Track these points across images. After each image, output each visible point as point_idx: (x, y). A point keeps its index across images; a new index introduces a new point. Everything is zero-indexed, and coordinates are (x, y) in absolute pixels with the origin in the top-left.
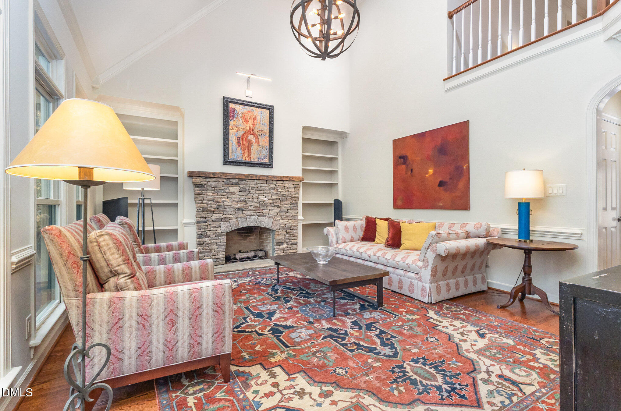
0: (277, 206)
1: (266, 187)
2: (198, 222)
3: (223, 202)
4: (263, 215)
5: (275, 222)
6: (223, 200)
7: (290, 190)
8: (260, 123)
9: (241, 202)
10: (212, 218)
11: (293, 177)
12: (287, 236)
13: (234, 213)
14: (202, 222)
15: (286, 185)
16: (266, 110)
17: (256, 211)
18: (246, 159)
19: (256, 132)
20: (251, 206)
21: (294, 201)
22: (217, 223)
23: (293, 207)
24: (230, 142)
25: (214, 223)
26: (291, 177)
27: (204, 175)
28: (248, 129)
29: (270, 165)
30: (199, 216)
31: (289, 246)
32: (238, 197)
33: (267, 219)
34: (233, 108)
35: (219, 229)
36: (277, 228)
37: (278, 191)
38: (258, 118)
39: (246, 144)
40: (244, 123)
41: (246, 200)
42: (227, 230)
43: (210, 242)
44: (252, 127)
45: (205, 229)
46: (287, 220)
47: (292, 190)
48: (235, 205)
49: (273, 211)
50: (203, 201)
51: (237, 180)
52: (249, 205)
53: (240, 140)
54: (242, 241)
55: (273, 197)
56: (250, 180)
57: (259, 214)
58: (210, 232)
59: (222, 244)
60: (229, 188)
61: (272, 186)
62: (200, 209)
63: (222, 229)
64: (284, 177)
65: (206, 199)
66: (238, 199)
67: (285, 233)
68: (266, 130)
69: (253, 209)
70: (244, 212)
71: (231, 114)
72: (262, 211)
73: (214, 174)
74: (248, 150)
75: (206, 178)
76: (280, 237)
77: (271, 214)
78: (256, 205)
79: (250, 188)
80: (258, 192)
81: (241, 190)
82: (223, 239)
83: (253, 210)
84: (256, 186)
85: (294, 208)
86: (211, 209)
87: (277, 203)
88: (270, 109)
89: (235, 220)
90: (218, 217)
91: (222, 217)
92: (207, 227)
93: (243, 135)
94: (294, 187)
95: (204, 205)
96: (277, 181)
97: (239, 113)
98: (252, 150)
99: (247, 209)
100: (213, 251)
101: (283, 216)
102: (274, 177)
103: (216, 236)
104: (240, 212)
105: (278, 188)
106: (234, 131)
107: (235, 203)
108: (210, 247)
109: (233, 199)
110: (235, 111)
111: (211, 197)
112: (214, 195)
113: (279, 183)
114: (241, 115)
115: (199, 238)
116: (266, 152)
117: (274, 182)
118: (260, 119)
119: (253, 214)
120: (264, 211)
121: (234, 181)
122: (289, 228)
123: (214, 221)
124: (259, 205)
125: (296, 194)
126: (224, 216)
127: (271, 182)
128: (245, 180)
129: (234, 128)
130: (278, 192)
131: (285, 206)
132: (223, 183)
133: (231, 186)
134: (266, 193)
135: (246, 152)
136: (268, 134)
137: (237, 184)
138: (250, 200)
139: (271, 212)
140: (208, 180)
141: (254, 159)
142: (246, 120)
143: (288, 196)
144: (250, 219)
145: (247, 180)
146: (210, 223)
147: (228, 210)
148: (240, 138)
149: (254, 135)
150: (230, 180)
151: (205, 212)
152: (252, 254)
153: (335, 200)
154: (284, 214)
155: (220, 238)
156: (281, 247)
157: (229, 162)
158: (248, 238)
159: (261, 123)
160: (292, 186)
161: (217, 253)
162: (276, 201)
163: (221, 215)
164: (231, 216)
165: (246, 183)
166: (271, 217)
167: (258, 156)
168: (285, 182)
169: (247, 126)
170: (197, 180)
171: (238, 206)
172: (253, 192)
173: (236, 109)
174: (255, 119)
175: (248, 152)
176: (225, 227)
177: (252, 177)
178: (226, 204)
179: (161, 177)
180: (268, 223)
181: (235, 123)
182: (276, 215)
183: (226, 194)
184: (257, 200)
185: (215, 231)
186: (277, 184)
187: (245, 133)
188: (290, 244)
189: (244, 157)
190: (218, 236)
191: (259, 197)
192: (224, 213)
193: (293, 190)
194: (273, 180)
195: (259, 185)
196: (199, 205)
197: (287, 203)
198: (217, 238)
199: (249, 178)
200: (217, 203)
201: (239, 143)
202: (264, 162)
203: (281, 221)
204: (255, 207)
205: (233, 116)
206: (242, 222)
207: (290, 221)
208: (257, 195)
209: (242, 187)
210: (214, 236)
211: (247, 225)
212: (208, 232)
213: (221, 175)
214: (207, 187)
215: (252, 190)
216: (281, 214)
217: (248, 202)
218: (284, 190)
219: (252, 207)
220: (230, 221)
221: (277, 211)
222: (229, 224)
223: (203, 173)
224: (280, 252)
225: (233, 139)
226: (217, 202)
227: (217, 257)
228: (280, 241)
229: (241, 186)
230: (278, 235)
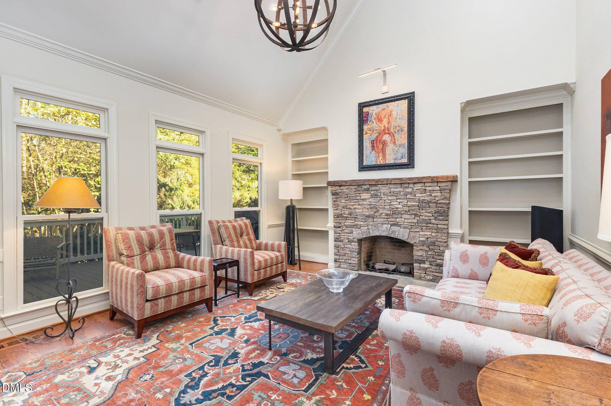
0: (414, 214)
1: (400, 192)
2: (335, 227)
3: (355, 209)
4: (396, 224)
5: (413, 234)
6: (354, 207)
7: (433, 195)
8: (396, 118)
9: (371, 210)
10: (346, 224)
11: (437, 177)
12: (429, 253)
13: (365, 220)
14: (337, 227)
15: (428, 188)
16: (404, 100)
17: (389, 220)
18: (381, 161)
19: (392, 130)
20: (382, 213)
21: (440, 209)
22: (349, 229)
23: (439, 216)
24: (364, 147)
25: (347, 228)
26: (434, 177)
27: (339, 184)
28: (383, 129)
29: (409, 165)
30: (336, 221)
31: (434, 267)
32: (369, 204)
33: (402, 230)
34: (367, 112)
35: (351, 235)
36: (414, 241)
37: (415, 196)
38: (394, 113)
39: (381, 146)
40: (378, 123)
41: (377, 207)
42: (358, 237)
43: (343, 246)
44: (386, 126)
45: (340, 234)
46: (430, 233)
47: (436, 194)
48: (366, 212)
49: (410, 221)
50: (338, 208)
51: (368, 186)
52: (380, 212)
53: (374, 143)
54: (397, 251)
55: (409, 203)
56: (381, 185)
57: (392, 223)
58: (344, 237)
59: (354, 250)
60: (361, 195)
61: (407, 190)
62: (336, 215)
63: (354, 236)
64: (423, 178)
65: (340, 206)
66: (369, 206)
67: (427, 249)
68: (404, 124)
69: (384, 217)
70: (375, 220)
71: (365, 119)
72: (395, 220)
73: (346, 182)
74: (383, 151)
75: (341, 186)
76: (420, 253)
77: (407, 224)
78: (389, 212)
79: (382, 194)
80: (390, 198)
81: (373, 196)
82: (355, 246)
83: (384, 218)
84: (388, 191)
85: (441, 218)
86: (344, 215)
87: (414, 210)
88: (408, 97)
89: (366, 228)
90: (350, 224)
91: (354, 224)
92: (341, 232)
93: (377, 137)
94: (440, 190)
95: (339, 212)
96: (415, 183)
97: (373, 115)
98: (387, 152)
99: (378, 217)
100: (347, 255)
101: (423, 227)
102: (410, 179)
103: (348, 242)
104: (371, 220)
105: (415, 192)
106: (368, 135)
107: (366, 210)
108: (344, 252)
109: (364, 206)
110: (368, 114)
111: (344, 204)
112: (347, 202)
113: (418, 186)
114: (375, 116)
115: (335, 241)
116: (404, 151)
117: (411, 186)
118: (396, 114)
119: (384, 222)
120: (398, 220)
121: (365, 187)
122: (433, 244)
123: (347, 227)
124: (392, 213)
125: (443, 199)
126: (356, 223)
127: (407, 185)
128: (376, 185)
129: (368, 132)
130: (415, 198)
131: (426, 214)
132: (355, 190)
133: (362, 192)
134: (399, 199)
135: (381, 155)
136: (406, 129)
137: (368, 190)
138: (381, 206)
139: (406, 221)
140: (342, 188)
141: (390, 160)
142: (380, 120)
143: (430, 202)
144: (382, 228)
145: (379, 186)
146: (344, 229)
147: (359, 217)
148: (373, 141)
149: (389, 134)
150: (362, 186)
151: (340, 218)
152: (392, 267)
153: (533, 208)
154: (424, 225)
155: (352, 244)
156: (422, 265)
157: (364, 168)
158: (403, 249)
159: (398, 118)
160: (438, 188)
161: (350, 258)
162: (413, 208)
163: (353, 221)
164: (362, 223)
165: (377, 188)
166: (406, 227)
167: (394, 157)
168: (426, 184)
169: (382, 126)
170: (334, 188)
171: (368, 213)
172: (385, 199)
173: (370, 112)
174: (390, 116)
175: (383, 154)
176: (357, 234)
177: (382, 182)
178: (357, 211)
179: (304, 188)
180: (403, 234)
181: (369, 126)
182: (411, 226)
183: (357, 200)
184: (389, 207)
185: (348, 237)
186: (414, 188)
187: (380, 134)
188: (434, 264)
189: (378, 161)
190: (350, 241)
191: (392, 203)
192: (356, 220)
193: (439, 194)
194: (409, 183)
195: (392, 190)
196: (335, 211)
197: (429, 211)
198: (349, 243)
199: (380, 183)
200: (350, 210)
201: (373, 146)
202: (402, 163)
203: (421, 233)
204: (387, 215)
205: (367, 120)
206: (373, 231)
207: (434, 234)
208: (389, 201)
209: (373, 193)
210: (347, 241)
211: (378, 234)
212: (342, 237)
213: (352, 183)
214: (341, 195)
215: (384, 196)
216: (420, 225)
217: (379, 209)
218: (425, 194)
219: (384, 214)
220: (361, 228)
221: (415, 221)
222: (360, 231)
223: (337, 182)
224: (420, 272)
225: (367, 144)
226: (349, 208)
227: (350, 261)
228: (420, 258)
229: (372, 192)
230: (418, 250)
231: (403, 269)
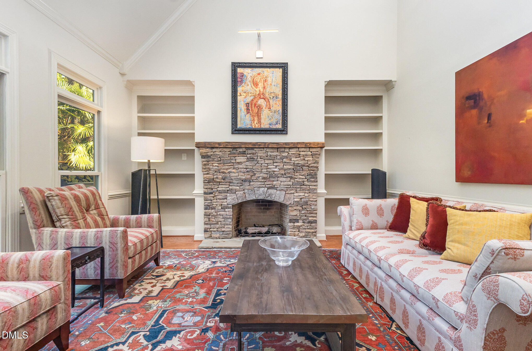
0: (289, 177)
1: (277, 156)
2: (205, 193)
3: (229, 173)
4: (273, 187)
5: (288, 195)
6: (229, 170)
7: (306, 159)
8: (271, 84)
9: (248, 173)
10: (218, 189)
11: (310, 143)
12: (303, 212)
13: (241, 185)
14: (208, 193)
15: (302, 153)
16: (279, 69)
17: (266, 183)
18: (256, 125)
19: (267, 95)
20: (259, 177)
21: (311, 172)
22: (223, 194)
23: (311, 178)
24: (239, 109)
25: (220, 194)
26: (307, 143)
27: (210, 145)
28: (258, 93)
29: (283, 131)
30: (206, 187)
31: (306, 225)
32: (245, 167)
33: (278, 192)
34: (241, 73)
35: (225, 200)
36: (290, 202)
37: (291, 160)
38: (269, 79)
39: (256, 110)
40: (253, 87)
41: (254, 170)
42: (233, 202)
43: (216, 214)
44: (262, 90)
45: (211, 200)
46: (304, 194)
47: (309, 158)
48: (242, 175)
49: (286, 183)
50: (209, 172)
51: (244, 150)
52: (256, 176)
53: (249, 106)
54: (262, 214)
55: (285, 167)
56: (258, 149)
57: (269, 186)
58: (216, 203)
59: (228, 217)
60: (236, 158)
61: (284, 154)
62: (206, 180)
63: (228, 201)
64: (298, 143)
65: (212, 170)
66: (245, 169)
67: (301, 208)
68: (279, 91)
69: (261, 180)
70: (251, 183)
71: (239, 80)
72: (272, 183)
73: (219, 144)
74: (258, 115)
75: (213, 148)
76: (295, 213)
77: (283, 186)
78: (265, 176)
79: (259, 158)
80: (267, 162)
81: (249, 160)
82: (229, 212)
83: (261, 182)
84: (264, 155)
85: (313, 180)
86: (217, 180)
87: (290, 173)
88: (283, 66)
89: (242, 192)
90: (224, 189)
91: (228, 189)
92: (213, 199)
93: (252, 100)
94: (312, 155)
95: (210, 176)
96: (290, 148)
97: (248, 77)
98: (262, 116)
99: (255, 181)
100: (220, 223)
101: (297, 189)
102: (286, 144)
103: (222, 208)
104: (247, 184)
105: (291, 156)
106: (243, 97)
107: (242, 174)
108: (217, 219)
109: (240, 170)
110: (243, 76)
111: (217, 168)
112: (220, 165)
113: (293, 151)
114: (250, 79)
115: (206, 209)
116: (279, 117)
117: (287, 150)
118: (271, 80)
119: (261, 186)
120: (275, 183)
121: (241, 150)
122: (306, 203)
123: (220, 192)
124: (268, 176)
125: (314, 163)
126: (230, 187)
127: (283, 150)
128: (252, 148)
129: (243, 94)
130: (292, 162)
131: (300, 177)
132: (229, 153)
133: (237, 155)
134: (276, 162)
135: (256, 118)
136: (280, 97)
137: (244, 153)
138: (258, 170)
139: (282, 183)
140: (214, 150)
141: (265, 125)
142: (256, 84)
143: (304, 166)
144: (258, 192)
145: (255, 149)
146: (216, 195)
147: (234, 181)
148: (248, 104)
149: (265, 99)
150: (237, 149)
151: (212, 183)
152: (265, 230)
153: (373, 170)
154: (299, 186)
155: (226, 210)
156: (296, 224)
157: (238, 130)
158: (268, 211)
159: (273, 84)
160: (310, 153)
161: (223, 225)
162: (289, 171)
163: (227, 186)
164: (238, 188)
165: (254, 152)
166: (282, 190)
167: (269, 122)
168: (301, 150)
169: (257, 90)
170: (204, 150)
171: (244, 177)
172: (262, 162)
173: (245, 74)
174: (266, 81)
175: (258, 118)
176: (232, 199)
177: (260, 145)
178: (232, 175)
180: (279, 196)
181: (243, 88)
182: (288, 188)
183: (232, 164)
184: (266, 170)
185: (221, 203)
186: (289, 152)
187: (255, 98)
188: (306, 222)
189: (253, 125)
190: (224, 208)
191: (269, 167)
192: (231, 185)
193: (311, 159)
194: (285, 148)
195: (269, 154)
196: (205, 176)
197: (303, 174)
198: (223, 210)
199: (257, 147)
200: (224, 174)
201: (248, 109)
202: (276, 128)
203: (296, 194)
204: (264, 178)
205: (242, 82)
206: (249, 195)
207: (306, 195)
208: (266, 165)
209: (250, 157)
210: (220, 208)
211: (254, 198)
212: (214, 203)
213: (227, 145)
214: (213, 158)
215: (261, 160)
216: (295, 187)
217: (255, 173)
218: (299, 159)
219: (261, 178)
220: (237, 193)
221: (291, 183)
222: (235, 196)
223: (209, 143)
224: (294, 230)
225: (241, 106)
226: (223, 173)
227: (223, 229)
228: (295, 218)
229: (248, 156)
230: (292, 211)
231: (275, 229)
